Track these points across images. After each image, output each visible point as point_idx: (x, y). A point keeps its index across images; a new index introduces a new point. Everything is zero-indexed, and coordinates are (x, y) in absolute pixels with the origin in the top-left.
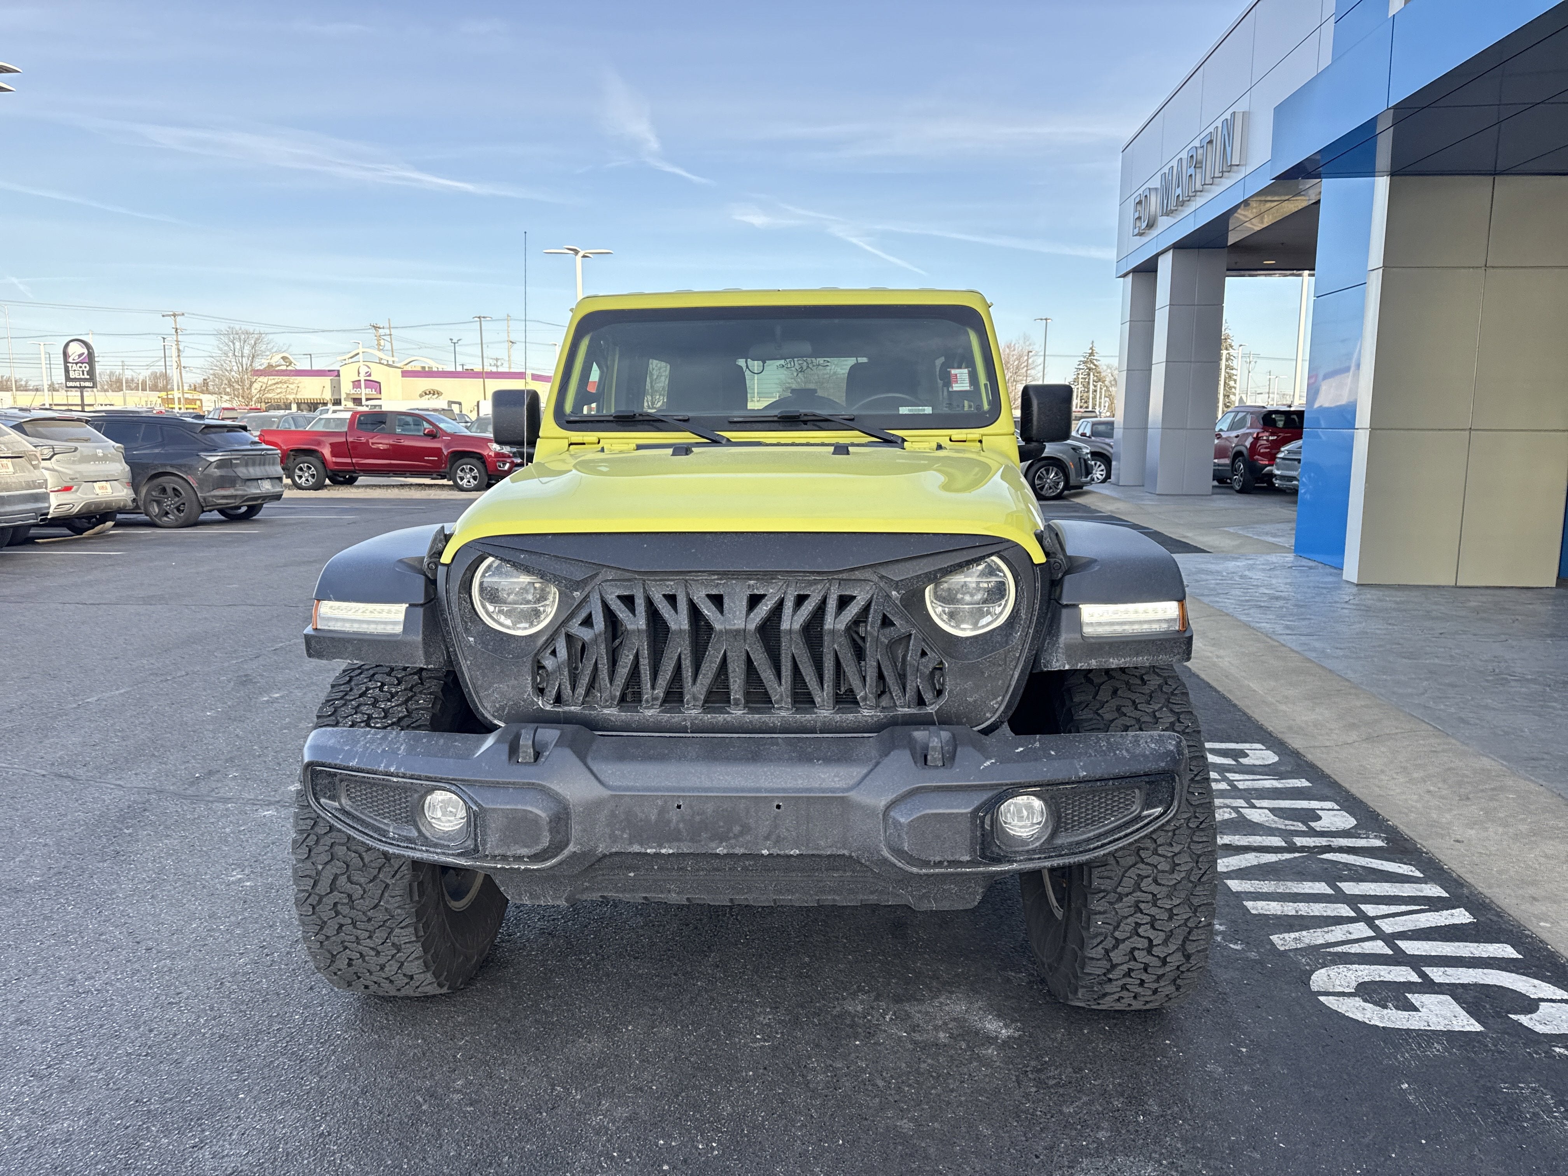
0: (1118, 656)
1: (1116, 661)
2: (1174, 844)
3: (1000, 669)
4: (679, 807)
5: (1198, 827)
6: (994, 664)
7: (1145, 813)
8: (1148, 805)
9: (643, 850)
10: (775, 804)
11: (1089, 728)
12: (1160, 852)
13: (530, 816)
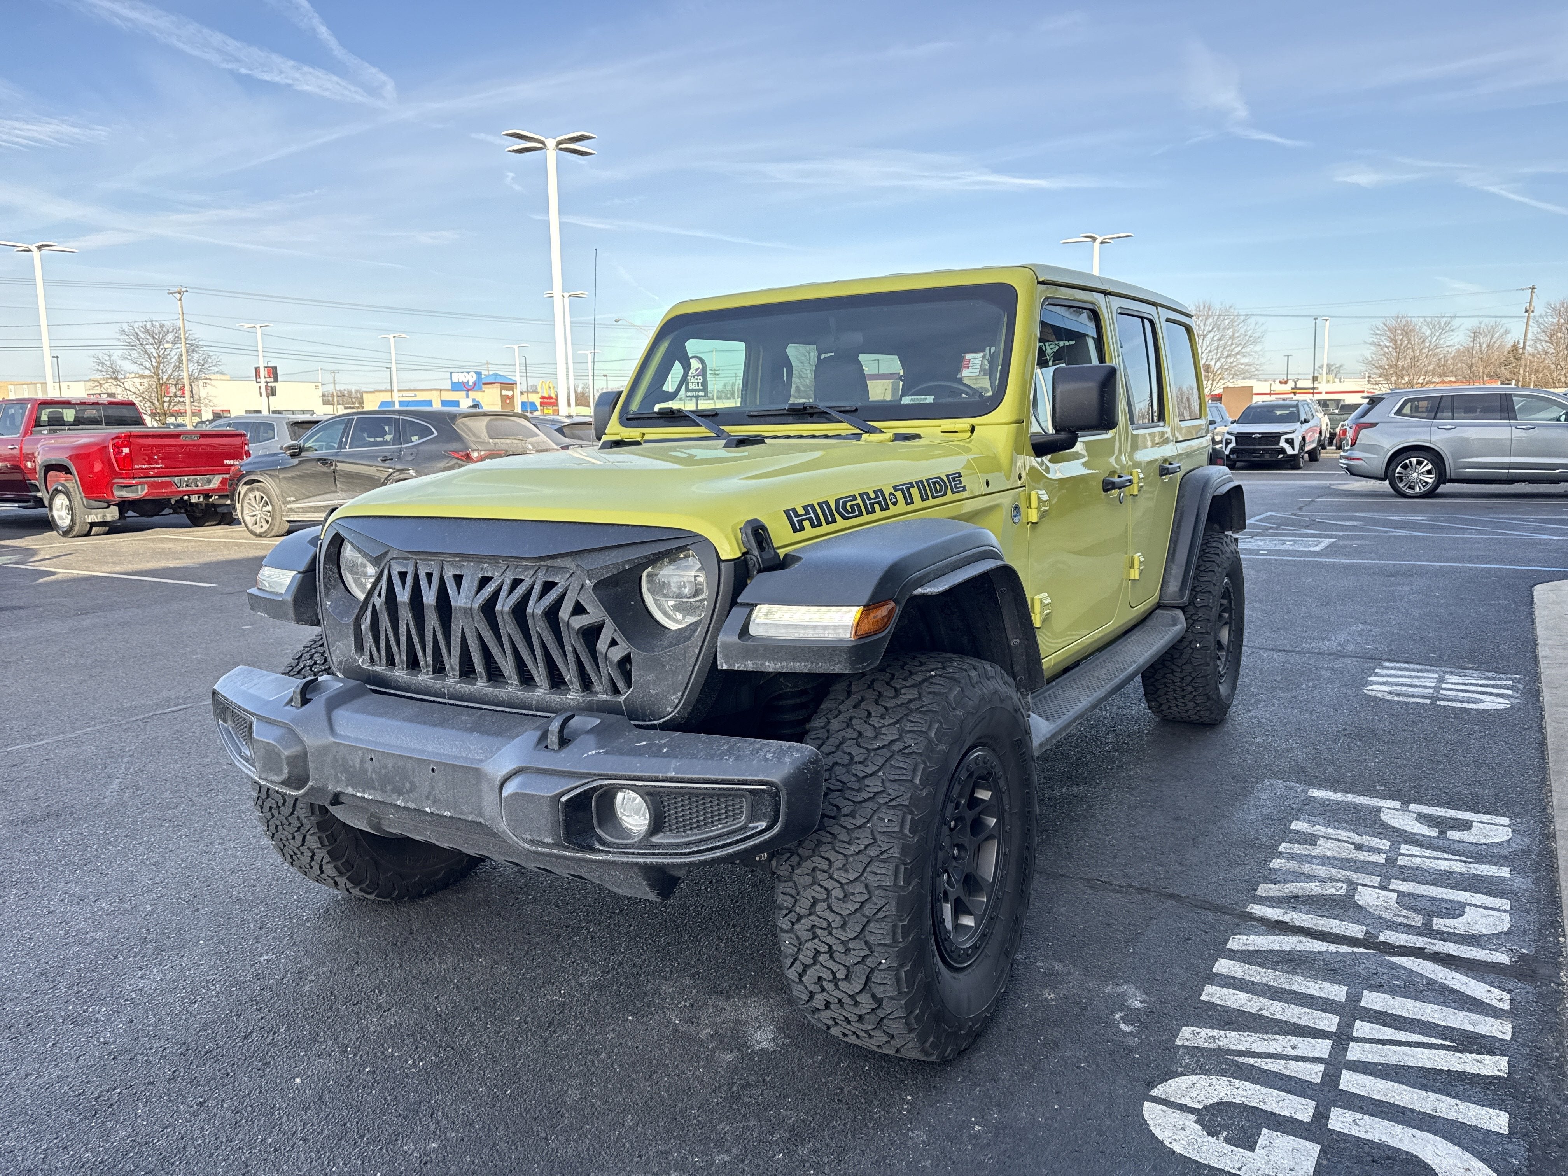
0: (774, 660)
1: (772, 665)
2: (851, 871)
3: (680, 664)
4: (372, 759)
5: (878, 856)
6: (674, 659)
7: (751, 825)
8: (753, 818)
9: (354, 793)
10: (431, 767)
11: (816, 736)
12: (835, 877)
13: (276, 750)
